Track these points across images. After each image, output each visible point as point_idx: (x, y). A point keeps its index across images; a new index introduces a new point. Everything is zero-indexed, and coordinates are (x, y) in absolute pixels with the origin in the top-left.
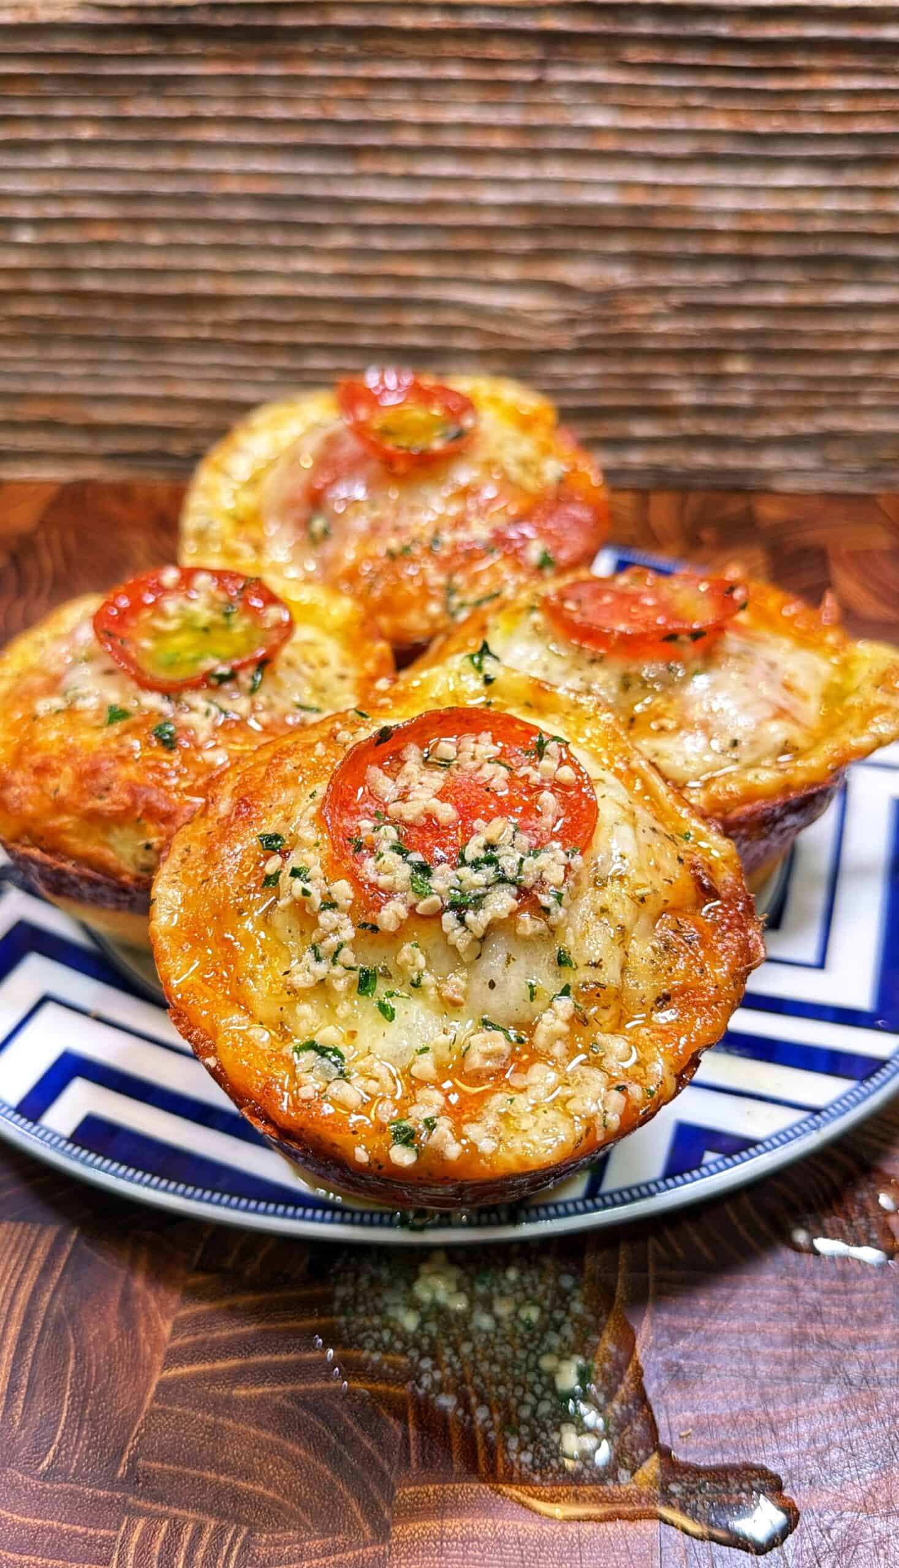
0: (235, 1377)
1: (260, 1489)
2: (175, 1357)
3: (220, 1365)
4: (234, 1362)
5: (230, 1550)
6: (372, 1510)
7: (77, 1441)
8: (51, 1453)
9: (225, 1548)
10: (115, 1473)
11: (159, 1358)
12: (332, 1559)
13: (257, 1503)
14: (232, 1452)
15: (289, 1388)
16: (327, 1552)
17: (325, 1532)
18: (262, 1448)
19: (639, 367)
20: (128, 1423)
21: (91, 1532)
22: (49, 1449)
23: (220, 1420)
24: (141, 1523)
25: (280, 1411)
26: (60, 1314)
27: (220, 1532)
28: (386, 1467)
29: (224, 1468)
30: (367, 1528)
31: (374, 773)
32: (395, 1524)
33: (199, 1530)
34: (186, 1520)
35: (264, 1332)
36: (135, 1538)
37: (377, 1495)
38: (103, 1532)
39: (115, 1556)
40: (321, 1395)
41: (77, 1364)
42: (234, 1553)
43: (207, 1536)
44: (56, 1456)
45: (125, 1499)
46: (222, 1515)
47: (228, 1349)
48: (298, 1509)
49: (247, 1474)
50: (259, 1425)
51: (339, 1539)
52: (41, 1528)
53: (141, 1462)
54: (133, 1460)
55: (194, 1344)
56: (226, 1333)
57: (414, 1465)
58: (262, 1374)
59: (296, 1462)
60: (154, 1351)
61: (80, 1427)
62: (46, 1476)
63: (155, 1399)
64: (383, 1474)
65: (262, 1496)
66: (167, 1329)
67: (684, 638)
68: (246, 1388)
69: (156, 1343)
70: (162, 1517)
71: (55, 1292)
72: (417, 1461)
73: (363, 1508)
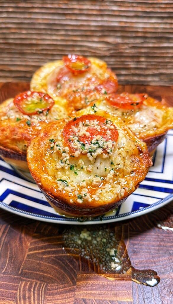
0: (44, 253)
1: (49, 275)
2: (30, 250)
3: (40, 251)
4: (43, 250)
5: (43, 287)
6: (72, 279)
7: (10, 266)
8: (5, 269)
9: (42, 287)
10: (18, 272)
11: (27, 250)
12: (64, 289)
13: (48, 278)
14: (43, 268)
15: (55, 255)
16: (63, 288)
17: (62, 283)
18: (49, 267)
19: (123, 59)
20: (21, 263)
21: (14, 284)
22: (4, 268)
23: (40, 262)
24: (24, 283)
25: (53, 260)
26: (6, 242)
27: (40, 284)
28: (75, 271)
29: (41, 271)
30: (71, 283)
31: (73, 127)
32: (77, 282)
33: (36, 284)
34: (33, 282)
35: (49, 245)
36: (23, 285)
37: (73, 276)
38: (16, 284)
39: (19, 289)
40: (61, 256)
41: (10, 251)
42: (44, 288)
43: (38, 285)
44: (6, 269)
45: (21, 277)
46: (41, 281)
47: (41, 248)
48: (57, 279)
49: (46, 273)
50: (48, 263)
51: (66, 285)
52: (3, 284)
53: (24, 270)
54: (22, 270)
55: (34, 247)
56: (41, 245)
57: (81, 270)
58: (49, 253)
59: (57, 270)
60: (26, 248)
61: (11, 264)
62: (4, 273)
63: (27, 258)
64: (74, 272)
65: (49, 277)
66: (29, 244)
67: (135, 104)
68: (46, 255)
69: (27, 247)
70: (29, 281)
71: (5, 237)
72: (81, 269)
73: (70, 279)
